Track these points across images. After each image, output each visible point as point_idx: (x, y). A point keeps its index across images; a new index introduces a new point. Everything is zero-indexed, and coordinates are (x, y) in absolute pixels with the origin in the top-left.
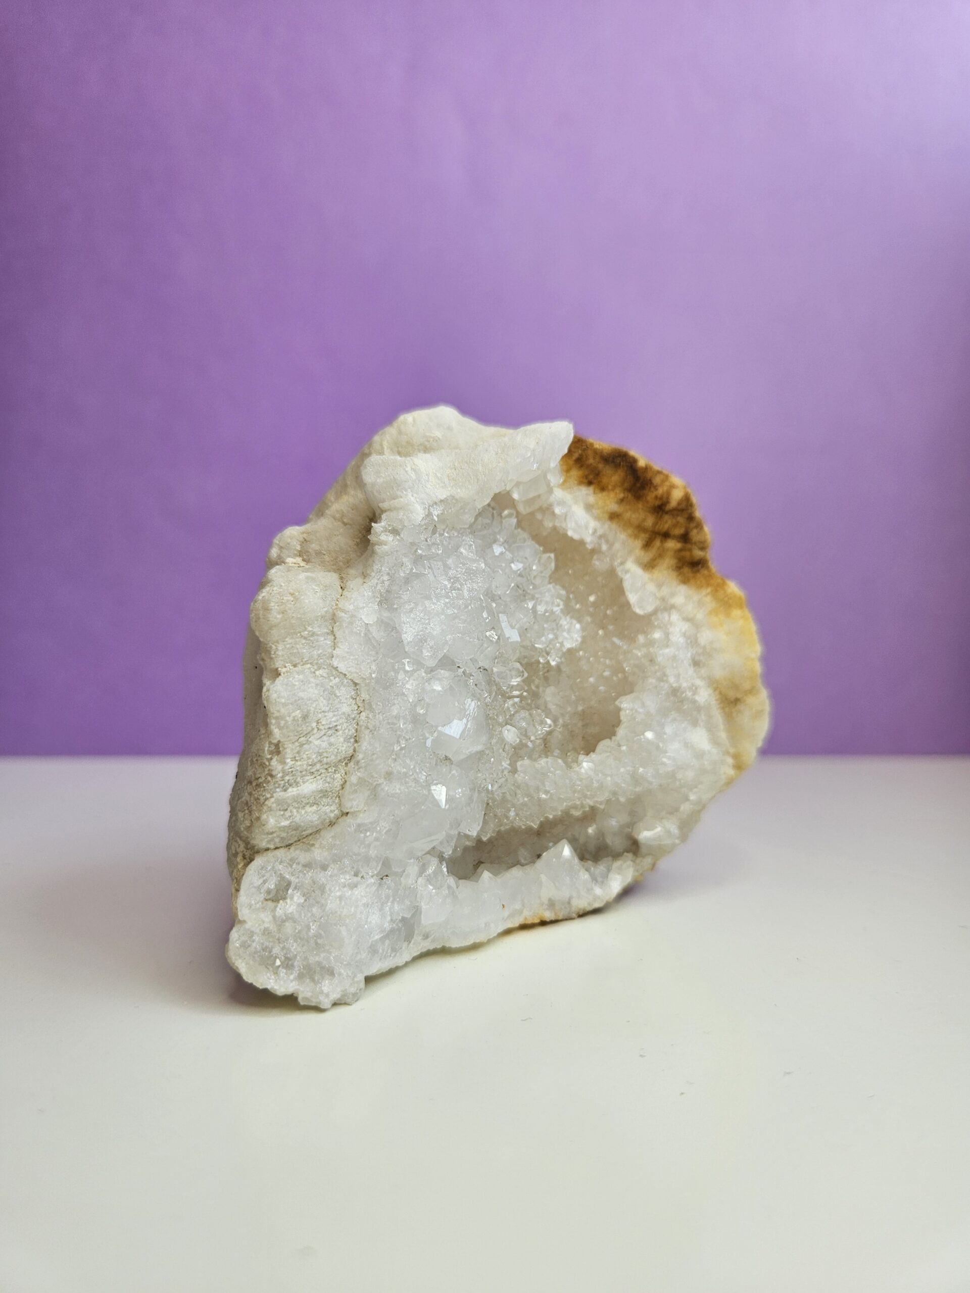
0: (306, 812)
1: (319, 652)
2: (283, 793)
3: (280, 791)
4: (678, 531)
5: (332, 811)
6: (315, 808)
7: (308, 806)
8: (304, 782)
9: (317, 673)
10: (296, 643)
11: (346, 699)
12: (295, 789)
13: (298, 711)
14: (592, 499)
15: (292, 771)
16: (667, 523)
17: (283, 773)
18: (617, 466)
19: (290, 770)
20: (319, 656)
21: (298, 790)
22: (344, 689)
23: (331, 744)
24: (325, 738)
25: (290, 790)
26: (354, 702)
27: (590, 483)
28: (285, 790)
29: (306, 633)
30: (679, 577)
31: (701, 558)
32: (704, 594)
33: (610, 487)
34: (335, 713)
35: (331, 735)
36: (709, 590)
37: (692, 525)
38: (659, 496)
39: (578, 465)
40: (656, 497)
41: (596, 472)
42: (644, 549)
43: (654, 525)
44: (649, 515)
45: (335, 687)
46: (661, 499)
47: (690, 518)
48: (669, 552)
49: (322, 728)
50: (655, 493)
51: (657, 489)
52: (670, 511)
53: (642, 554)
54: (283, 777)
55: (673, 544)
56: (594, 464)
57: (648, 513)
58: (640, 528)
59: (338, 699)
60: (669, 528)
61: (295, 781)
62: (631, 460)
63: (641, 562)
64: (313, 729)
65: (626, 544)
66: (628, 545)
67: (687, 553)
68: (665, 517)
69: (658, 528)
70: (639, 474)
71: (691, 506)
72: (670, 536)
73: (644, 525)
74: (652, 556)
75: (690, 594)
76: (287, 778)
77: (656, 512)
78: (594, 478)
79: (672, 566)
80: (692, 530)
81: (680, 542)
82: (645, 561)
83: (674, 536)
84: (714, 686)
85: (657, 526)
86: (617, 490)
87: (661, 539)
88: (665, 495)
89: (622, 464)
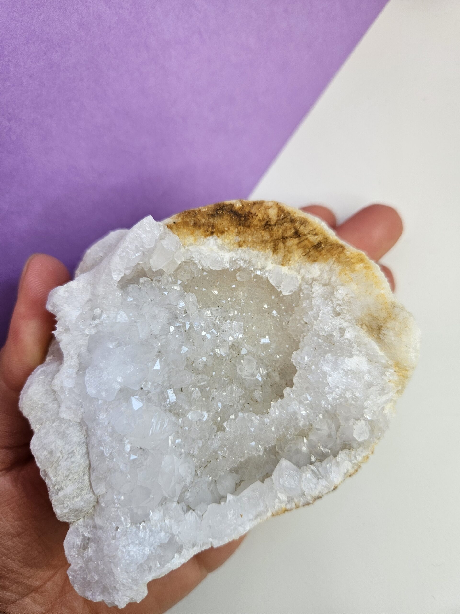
0: (75, 502)
1: (51, 413)
2: (56, 496)
3: (55, 495)
4: (291, 232)
5: (90, 497)
6: (80, 497)
7: (75, 498)
8: (66, 487)
9: (53, 425)
10: (37, 413)
11: (75, 433)
12: (62, 492)
13: (45, 451)
14: (220, 241)
15: (57, 483)
16: (278, 231)
17: (52, 485)
18: (221, 215)
19: (55, 483)
20: (52, 415)
21: (64, 492)
22: (72, 428)
23: (73, 462)
24: (68, 460)
25: (60, 493)
26: (81, 433)
27: (212, 233)
28: (57, 494)
29: (39, 405)
30: (310, 259)
31: (320, 240)
32: (332, 263)
33: (226, 229)
34: (70, 444)
35: (71, 457)
36: (334, 259)
37: (297, 224)
38: (261, 218)
39: (197, 227)
40: (259, 220)
41: (212, 225)
42: (275, 253)
43: (271, 236)
44: (263, 232)
45: (65, 429)
46: (264, 220)
47: (293, 221)
48: (293, 247)
49: (64, 455)
50: (257, 218)
51: (257, 215)
52: (276, 223)
53: (275, 256)
54: (53, 487)
55: (292, 241)
56: (206, 222)
57: (262, 231)
58: (264, 242)
59: (70, 436)
60: (282, 233)
61: (61, 488)
62: (229, 207)
63: (278, 261)
64: (59, 457)
65: (260, 255)
66: (262, 255)
67: (306, 242)
68: (275, 228)
69: (276, 236)
70: (240, 212)
71: (289, 213)
72: (287, 238)
73: (265, 239)
74: (283, 255)
75: (322, 267)
76: (56, 487)
77: (266, 228)
78: (212, 228)
79: (302, 254)
80: (300, 227)
81: (296, 238)
82: (280, 259)
83: (290, 236)
84: (360, 323)
85: (274, 236)
86: (232, 228)
87: (283, 242)
88: (265, 216)
89: (224, 212)
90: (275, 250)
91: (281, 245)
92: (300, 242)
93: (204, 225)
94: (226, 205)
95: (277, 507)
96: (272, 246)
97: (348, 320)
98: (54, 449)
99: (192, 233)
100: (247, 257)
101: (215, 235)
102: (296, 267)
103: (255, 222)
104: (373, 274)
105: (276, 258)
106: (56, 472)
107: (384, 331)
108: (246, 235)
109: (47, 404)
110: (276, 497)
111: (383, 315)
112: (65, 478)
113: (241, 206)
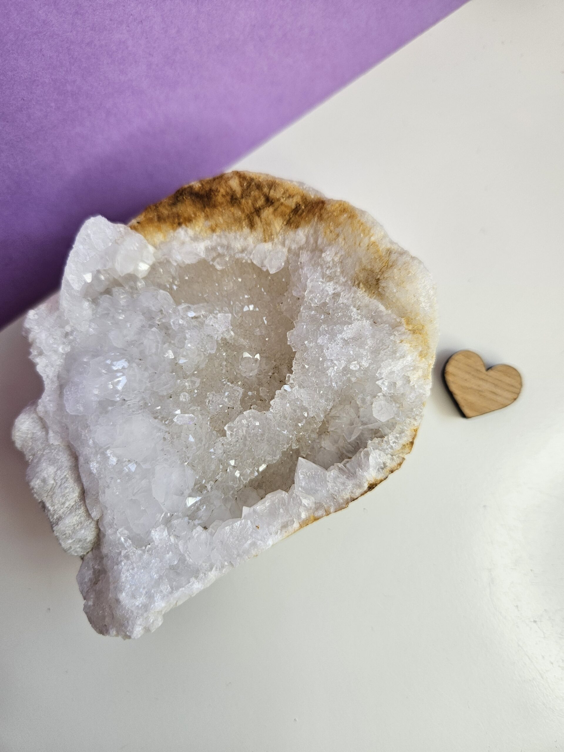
0: (77, 530)
1: (41, 441)
5: (90, 524)
6: (80, 525)
7: (76, 526)
8: (65, 515)
9: (44, 453)
11: (65, 458)
13: (38, 480)
14: (190, 231)
20: (41, 443)
22: (61, 453)
26: (71, 457)
29: (29, 435)
30: (292, 226)
31: (297, 202)
32: (315, 224)
33: (193, 216)
34: (61, 469)
35: (65, 482)
36: (316, 219)
37: (266, 190)
38: (224, 193)
39: (163, 221)
40: (223, 196)
41: (177, 215)
42: (253, 230)
43: (243, 211)
44: (232, 209)
45: (55, 455)
46: (227, 194)
47: (259, 187)
48: (270, 217)
49: (57, 481)
50: (220, 194)
51: (219, 191)
52: (242, 195)
53: (254, 233)
54: (53, 517)
55: (266, 211)
56: (170, 213)
57: (230, 209)
58: (238, 221)
59: (60, 461)
60: (253, 205)
61: (60, 517)
62: (188, 190)
63: (260, 238)
64: (53, 484)
65: (238, 237)
66: (240, 236)
67: (282, 208)
68: (243, 201)
69: (247, 210)
70: (201, 193)
71: (252, 180)
72: (260, 209)
73: (237, 217)
74: (262, 230)
75: (306, 231)
76: (55, 517)
77: (234, 203)
78: (179, 219)
79: (283, 223)
80: (269, 193)
81: (269, 207)
82: (261, 236)
83: (262, 206)
84: (356, 283)
85: (246, 210)
86: (198, 214)
87: (257, 215)
88: (228, 190)
89: (184, 198)
90: (252, 225)
91: (256, 219)
92: (275, 210)
93: (168, 217)
94: (185, 189)
95: (303, 516)
96: (247, 223)
97: (343, 282)
98: (46, 476)
99: (159, 229)
100: (225, 242)
101: (183, 226)
102: (280, 240)
103: (219, 198)
104: (359, 221)
105: (256, 235)
106: (52, 501)
107: (383, 284)
108: (215, 217)
109: (36, 433)
110: (300, 504)
111: (377, 266)
112: (62, 506)
113: (200, 185)
